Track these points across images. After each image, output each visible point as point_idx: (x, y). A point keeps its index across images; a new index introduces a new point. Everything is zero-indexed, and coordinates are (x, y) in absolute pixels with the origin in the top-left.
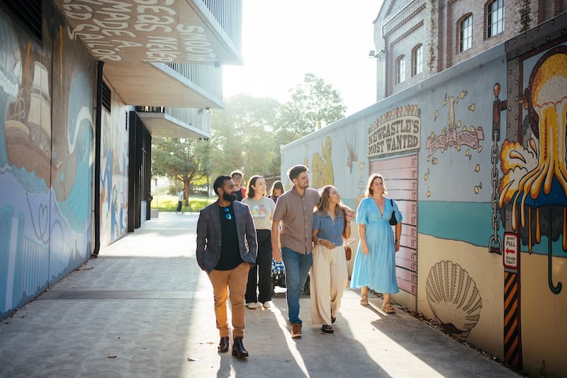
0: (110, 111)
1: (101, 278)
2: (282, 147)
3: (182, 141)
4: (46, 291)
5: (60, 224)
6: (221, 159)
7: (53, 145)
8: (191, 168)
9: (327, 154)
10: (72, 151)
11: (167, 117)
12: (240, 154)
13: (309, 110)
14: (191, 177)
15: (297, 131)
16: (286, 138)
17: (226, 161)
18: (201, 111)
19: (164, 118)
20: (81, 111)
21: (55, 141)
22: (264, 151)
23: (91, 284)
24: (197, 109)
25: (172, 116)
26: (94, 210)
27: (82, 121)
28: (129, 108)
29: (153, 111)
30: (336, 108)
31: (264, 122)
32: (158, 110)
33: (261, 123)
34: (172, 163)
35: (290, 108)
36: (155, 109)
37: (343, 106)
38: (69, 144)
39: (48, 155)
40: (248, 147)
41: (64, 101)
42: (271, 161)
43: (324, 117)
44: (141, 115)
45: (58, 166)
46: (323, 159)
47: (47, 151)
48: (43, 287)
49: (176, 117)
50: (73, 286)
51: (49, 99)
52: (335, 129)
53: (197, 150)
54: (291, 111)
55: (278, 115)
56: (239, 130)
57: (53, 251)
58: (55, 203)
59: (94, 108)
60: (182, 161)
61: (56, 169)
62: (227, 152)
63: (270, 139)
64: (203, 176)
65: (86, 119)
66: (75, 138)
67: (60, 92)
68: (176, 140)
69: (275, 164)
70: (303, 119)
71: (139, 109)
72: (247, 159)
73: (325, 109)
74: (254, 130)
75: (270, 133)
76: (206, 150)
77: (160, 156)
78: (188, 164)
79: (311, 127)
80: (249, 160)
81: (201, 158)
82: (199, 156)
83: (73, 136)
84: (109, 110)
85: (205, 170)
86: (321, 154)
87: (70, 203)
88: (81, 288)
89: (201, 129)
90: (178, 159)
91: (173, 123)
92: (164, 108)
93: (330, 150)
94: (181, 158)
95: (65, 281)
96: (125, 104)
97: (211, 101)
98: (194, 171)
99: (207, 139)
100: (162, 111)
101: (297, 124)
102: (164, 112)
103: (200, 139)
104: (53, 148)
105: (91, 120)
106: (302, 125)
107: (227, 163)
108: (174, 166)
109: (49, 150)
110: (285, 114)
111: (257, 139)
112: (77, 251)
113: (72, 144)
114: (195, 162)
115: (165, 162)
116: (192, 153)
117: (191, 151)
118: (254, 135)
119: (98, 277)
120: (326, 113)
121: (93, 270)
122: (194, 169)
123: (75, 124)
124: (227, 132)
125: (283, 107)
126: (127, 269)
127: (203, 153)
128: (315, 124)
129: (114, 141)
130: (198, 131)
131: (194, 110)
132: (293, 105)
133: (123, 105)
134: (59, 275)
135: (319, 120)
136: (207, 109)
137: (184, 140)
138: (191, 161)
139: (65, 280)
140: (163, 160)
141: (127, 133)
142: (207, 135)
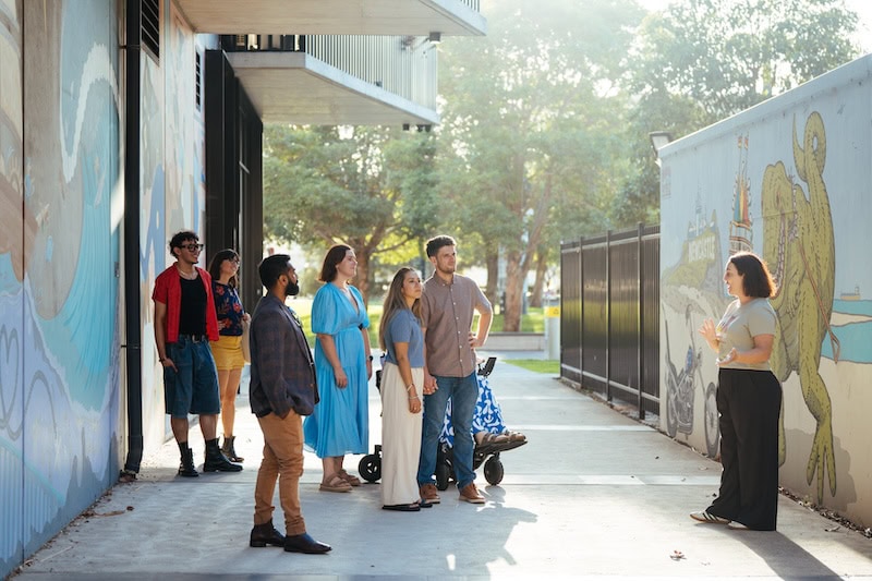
0: (158, 55)
1: (161, 538)
2: (662, 145)
3: (345, 133)
4: (18, 572)
5: (47, 385)
6: (466, 187)
7: (28, 158)
8: (373, 214)
9: (812, 164)
10: (72, 174)
11: (312, 63)
12: (521, 171)
13: (738, 30)
14: (374, 242)
15: (698, 95)
16: (668, 118)
17: (481, 192)
18: (407, 42)
19: (302, 68)
20: (90, 56)
21: (31, 148)
22: (597, 158)
23: (135, 554)
24: (397, 38)
25: (327, 60)
26: (123, 341)
27: (91, 85)
28: (202, 42)
29: (271, 49)
30: (824, 20)
31: (594, 69)
32: (286, 44)
33: (586, 72)
34: (319, 201)
35: (676, 24)
36: (276, 42)
37: (845, 13)
38: (64, 153)
39: (16, 186)
40: (544, 146)
41: (49, 34)
42: (617, 191)
43: (783, 47)
44: (237, 60)
45: (39, 219)
46: (797, 180)
47: (15, 175)
48: (10, 559)
49: (337, 64)
50: (89, 558)
51: (17, 26)
52: (835, 90)
53: (392, 161)
54: (679, 32)
55: (639, 45)
56: (515, 95)
57: (33, 459)
58: (34, 323)
59: (120, 47)
60: (346, 193)
61: (34, 226)
62: (479, 164)
63: (614, 123)
64: (410, 238)
65: (103, 80)
66: (77, 137)
67: (41, 7)
68: (327, 132)
69: (633, 197)
70: (719, 57)
71: (229, 42)
72: (542, 184)
73: (788, 26)
74: (561, 94)
75: (614, 103)
76: (424, 157)
77: (282, 181)
78: (365, 202)
79: (744, 81)
80: (549, 186)
81: (404, 184)
82: (399, 178)
83: (72, 129)
84: (155, 50)
85: (416, 220)
86: (789, 164)
87: (67, 323)
88: (114, 565)
89: (410, 99)
90: (334, 189)
91: (331, 82)
92: (302, 38)
93: (820, 155)
94: (342, 184)
95: (63, 546)
96: (194, 29)
97: (450, 16)
98: (382, 222)
99: (426, 127)
100: (297, 48)
101: (698, 75)
102: (302, 49)
103: (406, 127)
104: (28, 167)
105: (113, 83)
106: (715, 78)
107: (484, 199)
108: (323, 210)
109: (19, 173)
110: (661, 44)
111: (571, 123)
112: (86, 461)
113: (70, 153)
114: (383, 197)
115: (297, 199)
116: (374, 171)
117: (372, 163)
118: (562, 110)
119: (151, 534)
120: (791, 36)
121: (133, 515)
122: (383, 216)
123: (76, 97)
124: (481, 103)
125: (655, 24)
126: (228, 513)
127: (410, 167)
128: (755, 71)
129: (169, 141)
130: (399, 102)
131: (390, 42)
132: (686, 14)
133: (190, 33)
134: (47, 528)
135: (766, 59)
136: (435, 36)
137: (351, 129)
138: (372, 194)
139: (61, 541)
140: (291, 192)
141: (201, 115)
142: (426, 114)
